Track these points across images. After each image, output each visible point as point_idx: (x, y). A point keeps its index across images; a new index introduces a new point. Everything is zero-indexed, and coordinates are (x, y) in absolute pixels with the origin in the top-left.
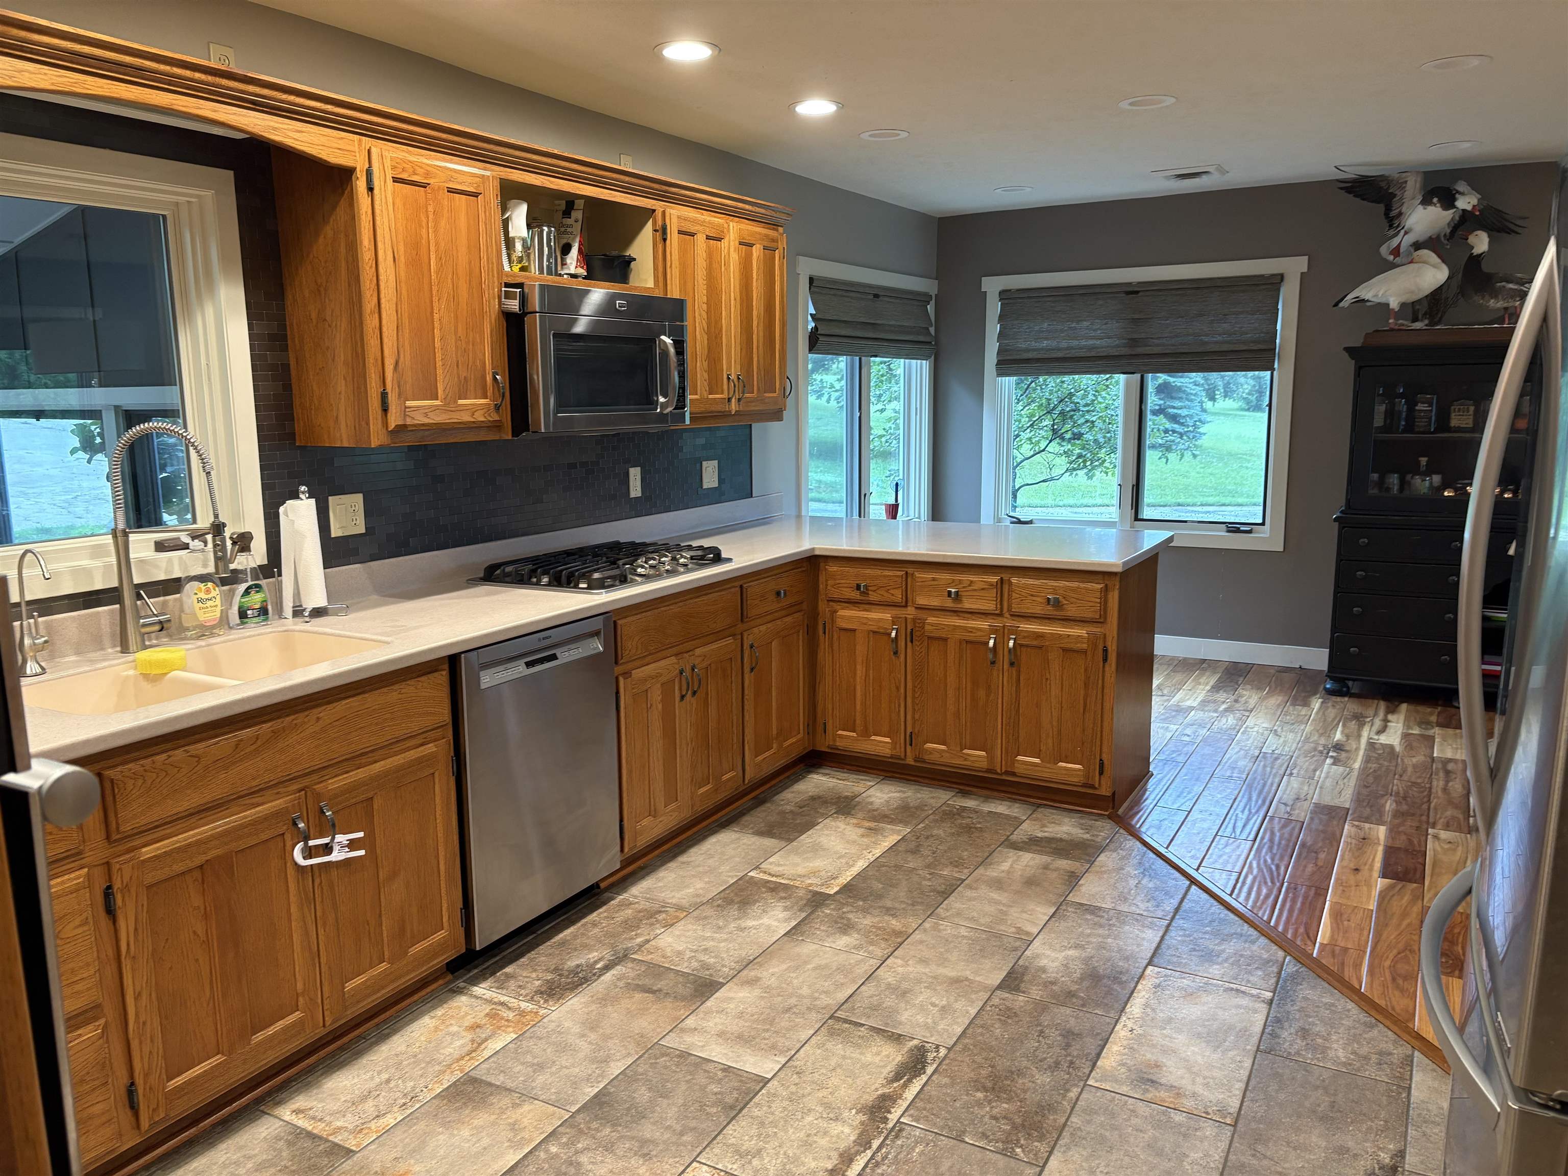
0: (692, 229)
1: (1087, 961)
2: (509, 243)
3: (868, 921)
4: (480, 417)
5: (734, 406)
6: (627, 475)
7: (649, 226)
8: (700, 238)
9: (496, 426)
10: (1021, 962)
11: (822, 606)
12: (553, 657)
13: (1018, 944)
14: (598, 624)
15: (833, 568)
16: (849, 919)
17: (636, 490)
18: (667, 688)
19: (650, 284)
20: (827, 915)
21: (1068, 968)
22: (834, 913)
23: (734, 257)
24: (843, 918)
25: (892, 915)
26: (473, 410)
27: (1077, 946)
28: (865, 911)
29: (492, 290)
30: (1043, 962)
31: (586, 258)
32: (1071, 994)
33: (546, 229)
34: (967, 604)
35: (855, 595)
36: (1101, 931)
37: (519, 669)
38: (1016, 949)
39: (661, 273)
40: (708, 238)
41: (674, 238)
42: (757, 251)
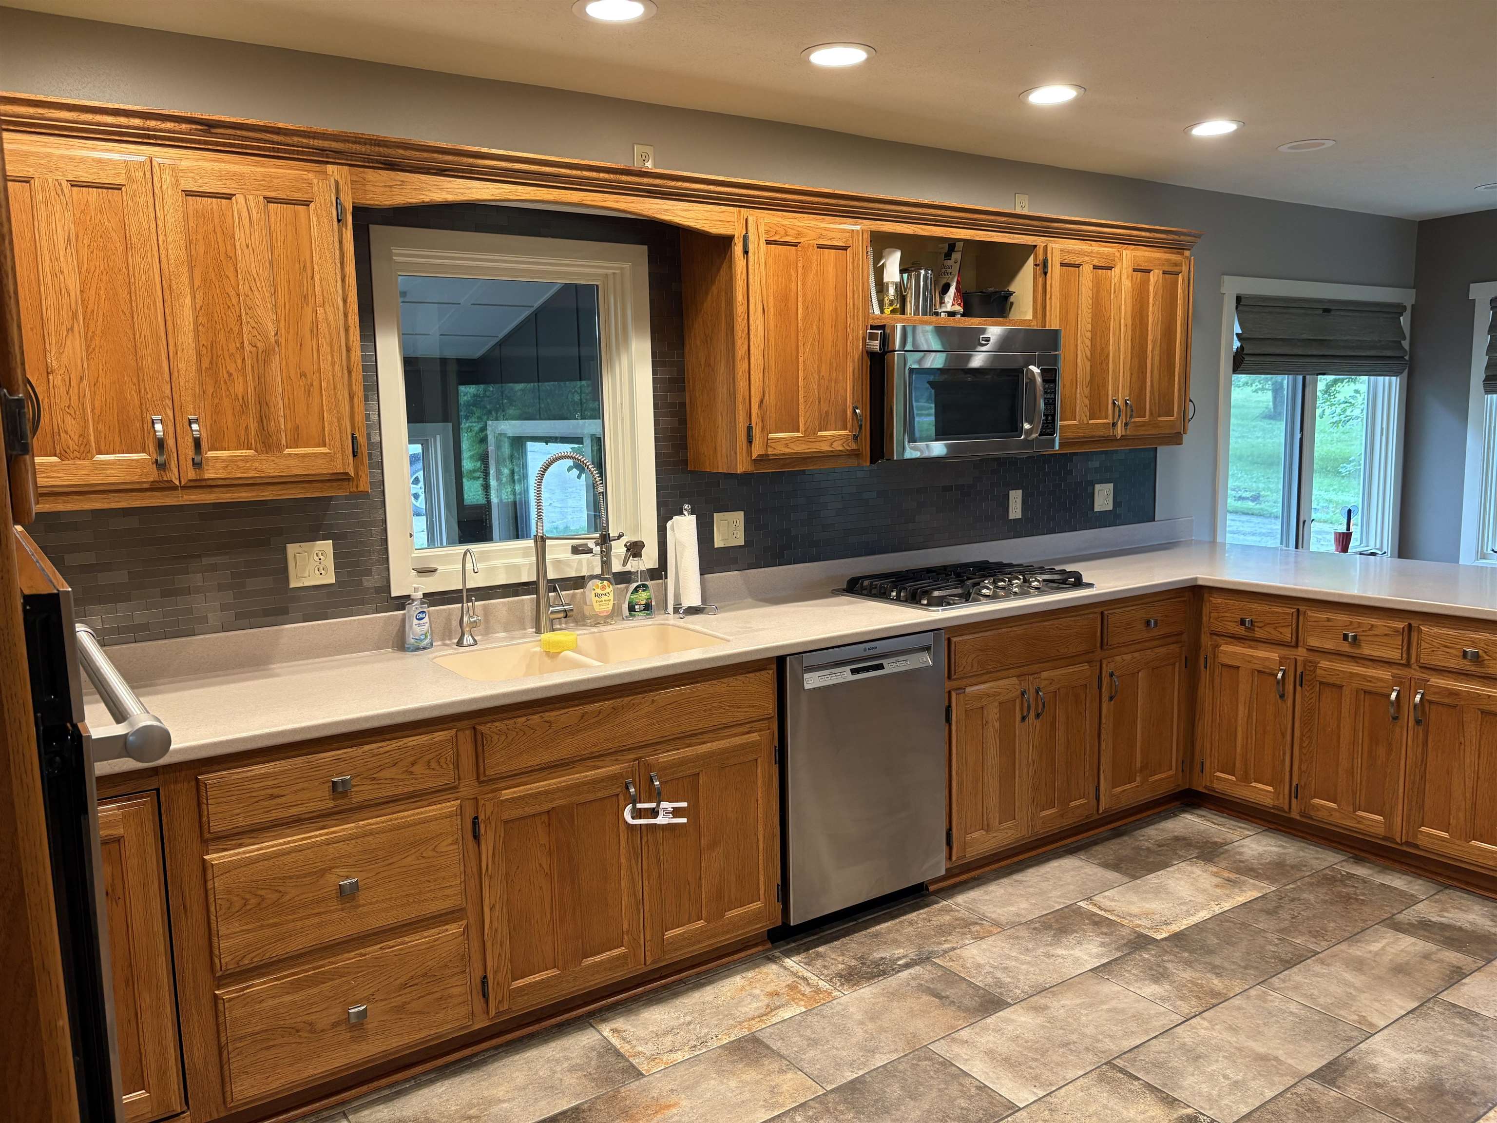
0: (1077, 261)
1: (1433, 1070)
2: (881, 287)
3: (1186, 974)
4: (838, 446)
5: (1119, 431)
6: (1007, 497)
7: (1031, 261)
8: (1087, 269)
9: (855, 454)
10: (1349, 1055)
11: (1206, 641)
12: (881, 667)
13: (1355, 1034)
14: (928, 639)
15: (1217, 600)
16: (1166, 968)
17: (1015, 510)
18: (1005, 707)
19: (1029, 316)
20: (1144, 960)
21: (1405, 1073)
22: (1152, 959)
23: (1127, 284)
24: (1160, 966)
25: (1216, 974)
26: (832, 440)
27: (1427, 1051)
28: (1188, 963)
29: (858, 331)
30: (1378, 1060)
31: (964, 297)
32: (1397, 1102)
33: (923, 272)
34: (1367, 650)
35: (1241, 631)
36: (1467, 1041)
37: (844, 675)
38: (1350, 1039)
39: (1041, 306)
40: (1095, 267)
41: (1055, 271)
42: (1155, 277)
